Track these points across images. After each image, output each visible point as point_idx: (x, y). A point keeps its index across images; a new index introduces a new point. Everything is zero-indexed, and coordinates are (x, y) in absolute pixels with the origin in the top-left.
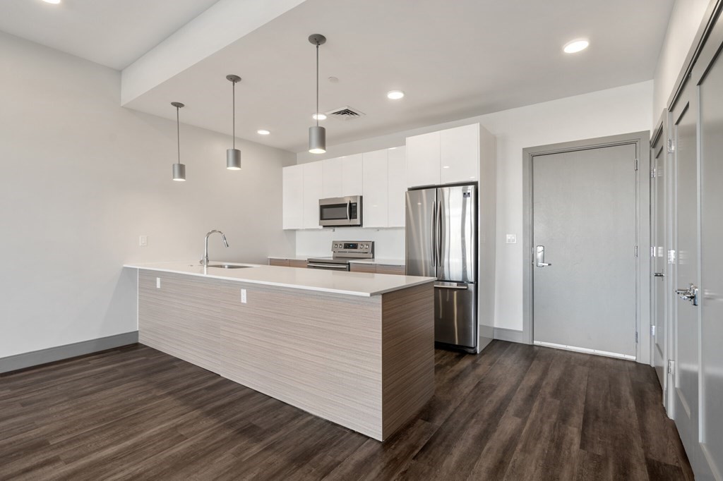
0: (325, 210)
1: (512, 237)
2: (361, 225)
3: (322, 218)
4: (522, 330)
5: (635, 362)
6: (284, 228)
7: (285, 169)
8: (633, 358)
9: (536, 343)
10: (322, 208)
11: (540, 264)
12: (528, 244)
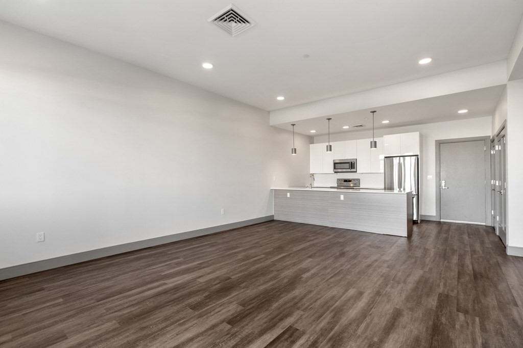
0: (336, 165)
1: (430, 177)
2: (356, 172)
3: (335, 168)
4: (435, 215)
5: (486, 226)
6: (311, 173)
7: (311, 145)
8: (484, 224)
9: (442, 220)
10: (335, 164)
11: (444, 188)
12: (438, 179)
